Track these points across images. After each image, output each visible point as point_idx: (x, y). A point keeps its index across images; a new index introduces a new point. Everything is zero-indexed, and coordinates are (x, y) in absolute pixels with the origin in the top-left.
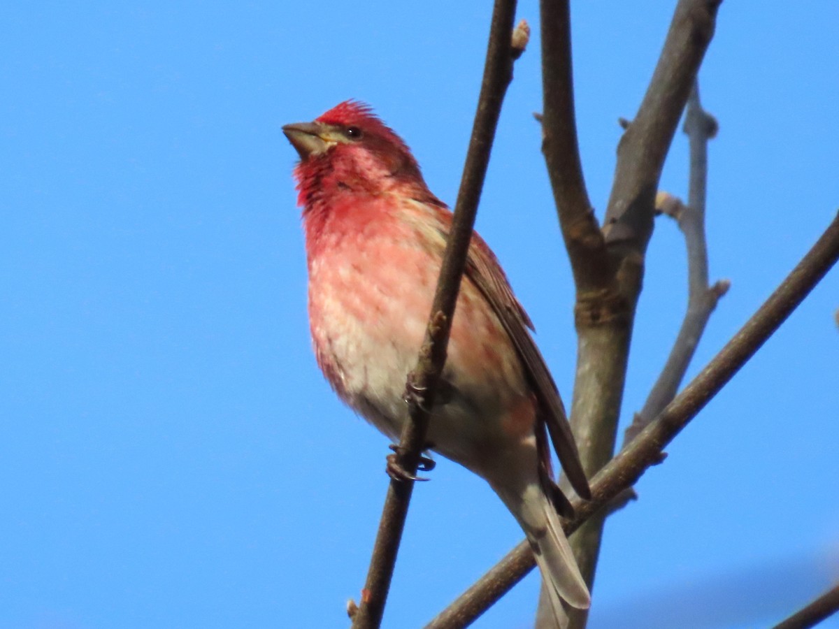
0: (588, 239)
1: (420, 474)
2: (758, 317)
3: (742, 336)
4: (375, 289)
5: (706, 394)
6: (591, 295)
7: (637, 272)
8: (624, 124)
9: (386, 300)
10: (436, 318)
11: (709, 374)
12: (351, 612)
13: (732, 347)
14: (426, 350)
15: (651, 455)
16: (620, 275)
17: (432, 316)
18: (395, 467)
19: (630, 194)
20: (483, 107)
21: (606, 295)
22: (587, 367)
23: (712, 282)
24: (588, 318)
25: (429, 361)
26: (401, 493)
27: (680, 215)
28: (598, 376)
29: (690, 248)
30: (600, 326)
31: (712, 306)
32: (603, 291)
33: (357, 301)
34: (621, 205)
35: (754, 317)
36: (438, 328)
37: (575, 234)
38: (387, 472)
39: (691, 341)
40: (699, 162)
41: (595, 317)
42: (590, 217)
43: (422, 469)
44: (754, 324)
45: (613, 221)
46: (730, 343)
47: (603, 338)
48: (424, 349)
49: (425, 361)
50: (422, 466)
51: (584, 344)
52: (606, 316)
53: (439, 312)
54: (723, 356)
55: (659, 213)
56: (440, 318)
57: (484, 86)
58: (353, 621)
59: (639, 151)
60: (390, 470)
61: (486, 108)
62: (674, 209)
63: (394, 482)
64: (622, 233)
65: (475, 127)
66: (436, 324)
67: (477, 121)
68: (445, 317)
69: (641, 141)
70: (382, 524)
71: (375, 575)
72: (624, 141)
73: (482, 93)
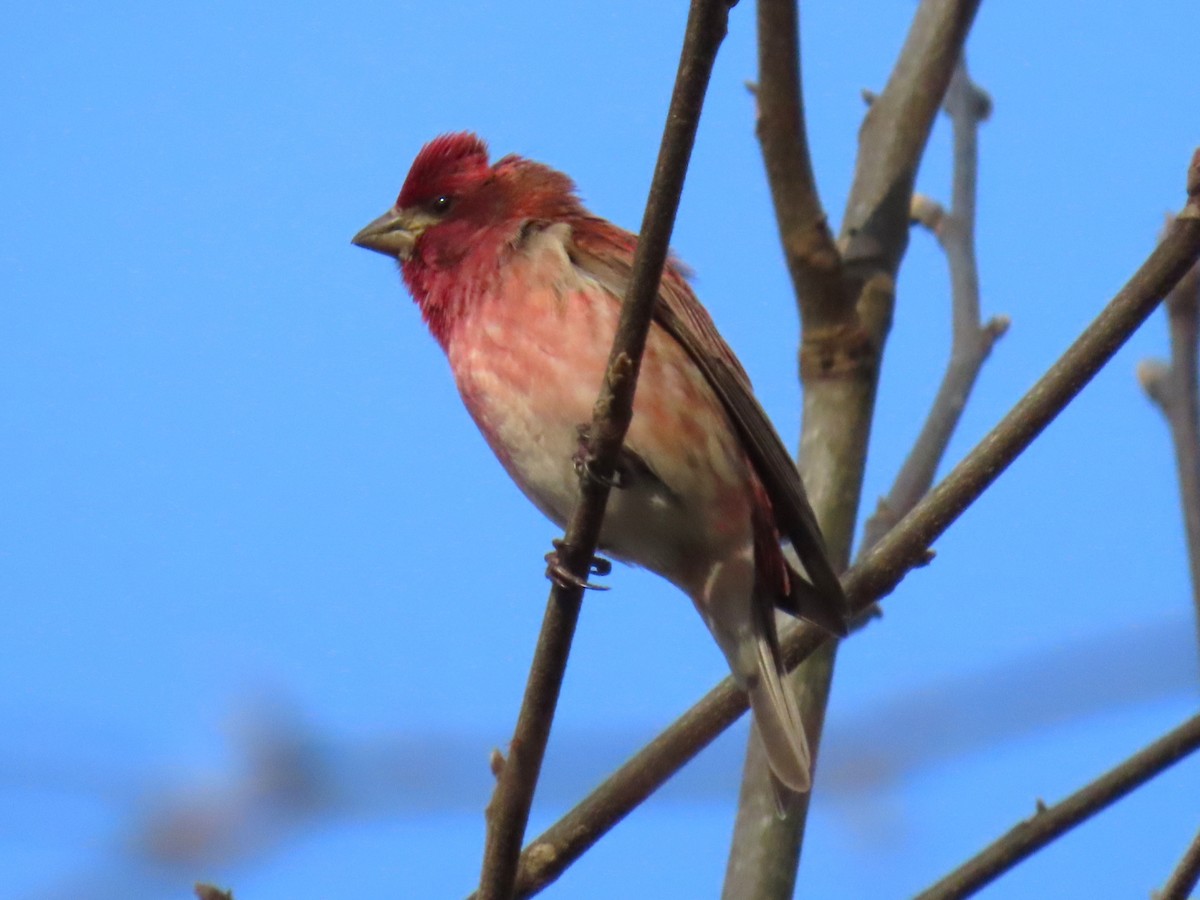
0: (818, 257)
1: (593, 579)
2: (1063, 365)
3: (1040, 391)
4: (535, 347)
5: (990, 470)
6: (823, 333)
7: (886, 303)
8: (869, 99)
9: (552, 361)
10: (617, 361)
11: (994, 443)
12: (497, 766)
13: (1026, 405)
14: (603, 407)
15: (914, 553)
16: (861, 306)
17: (612, 360)
18: (560, 570)
19: (875, 194)
20: (685, 72)
21: (842, 334)
22: (815, 433)
23: (985, 319)
24: (817, 366)
25: (606, 422)
26: (566, 606)
27: (940, 226)
28: (832, 447)
29: (954, 271)
30: (835, 377)
31: (985, 351)
32: (839, 328)
33: (515, 368)
34: (864, 211)
35: (1058, 365)
36: (620, 376)
37: (801, 248)
38: (547, 577)
39: (956, 400)
40: (967, 155)
41: (827, 365)
42: (822, 227)
43: (594, 573)
44: (1057, 374)
45: (853, 233)
46: (1024, 400)
47: (838, 393)
48: (600, 405)
49: (601, 422)
50: (594, 569)
51: (811, 401)
52: (842, 362)
53: (622, 354)
54: (1013, 418)
55: (915, 221)
56: (623, 363)
57: (687, 45)
58: (499, 779)
59: (889, 136)
60: (552, 574)
61: (690, 74)
62: (933, 219)
63: (557, 591)
64: (866, 249)
65: (675, 99)
66: (618, 370)
67: (677, 91)
68: (629, 361)
69: (892, 124)
70: (540, 645)
71: (529, 716)
72: (869, 123)
73: (684, 54)
